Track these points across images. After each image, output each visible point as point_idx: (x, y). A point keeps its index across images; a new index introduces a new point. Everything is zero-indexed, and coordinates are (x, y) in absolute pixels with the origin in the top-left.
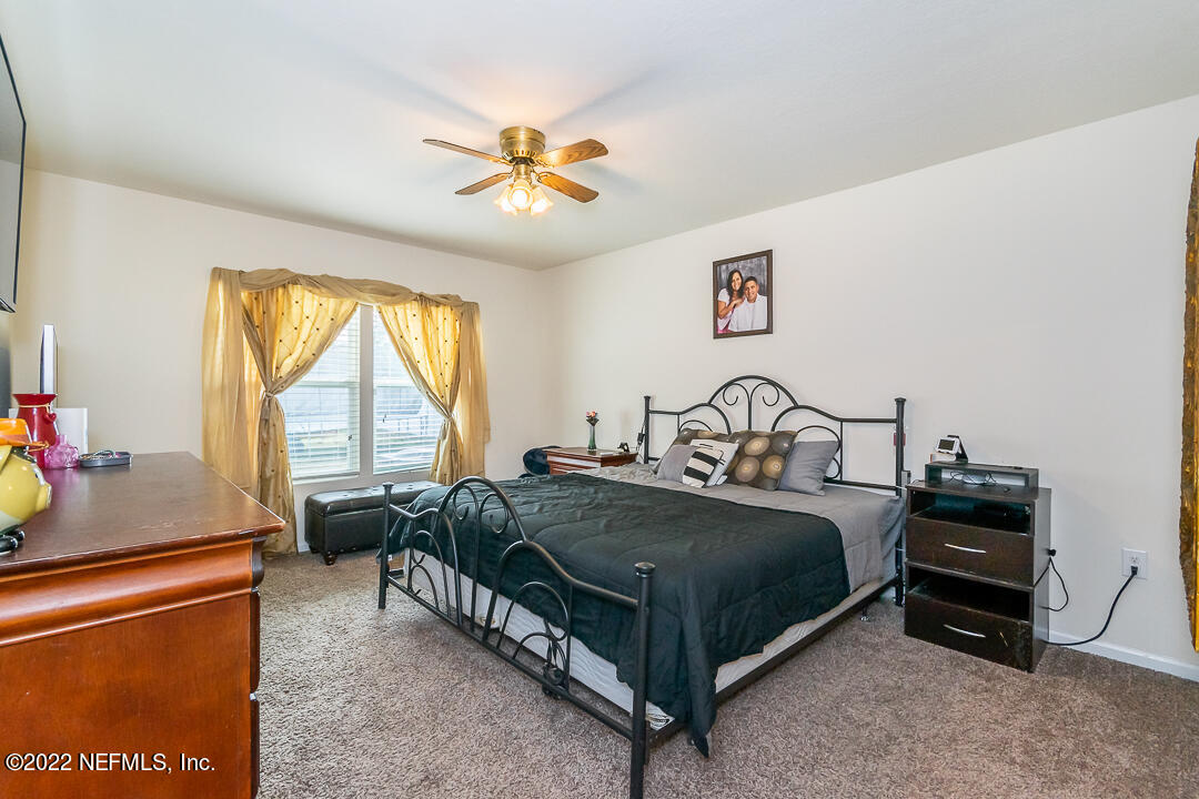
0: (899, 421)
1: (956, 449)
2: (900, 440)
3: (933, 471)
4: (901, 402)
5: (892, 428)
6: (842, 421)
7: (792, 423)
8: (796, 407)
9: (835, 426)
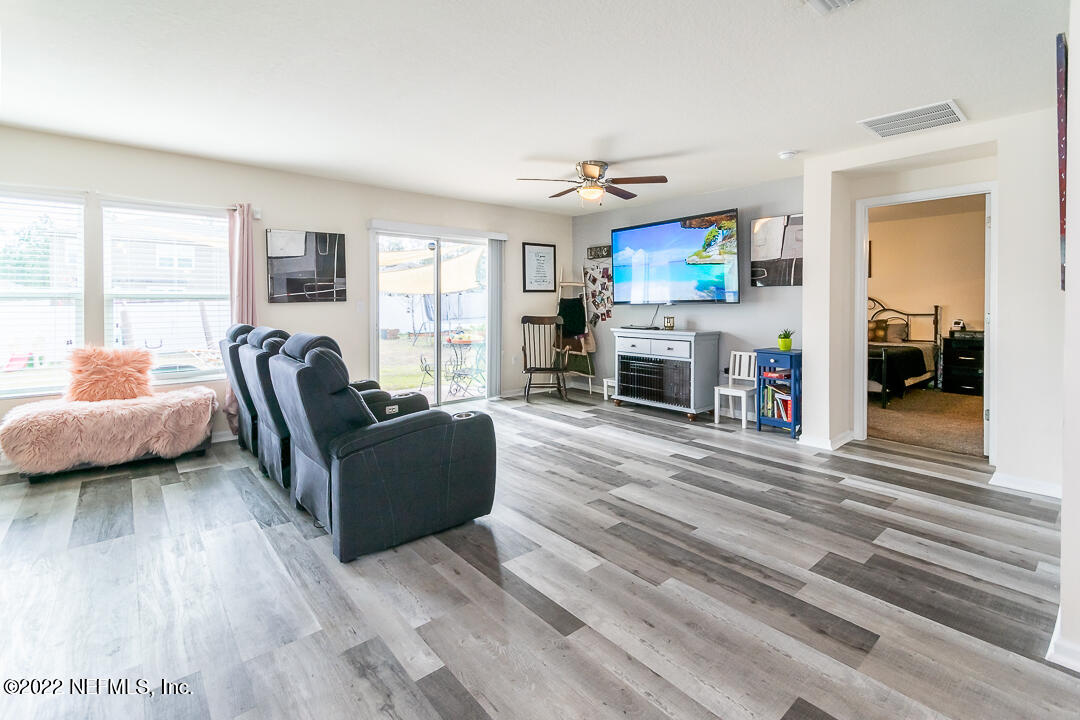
0: (936, 315)
1: (961, 325)
2: (936, 322)
3: (952, 333)
4: (936, 307)
5: (932, 318)
6: (908, 315)
7: (883, 316)
8: (885, 310)
9: (905, 317)
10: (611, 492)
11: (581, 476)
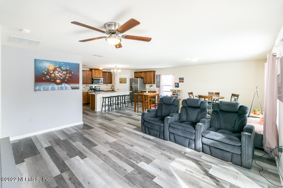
10: (117, 140)
11: (123, 145)
